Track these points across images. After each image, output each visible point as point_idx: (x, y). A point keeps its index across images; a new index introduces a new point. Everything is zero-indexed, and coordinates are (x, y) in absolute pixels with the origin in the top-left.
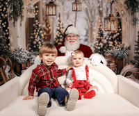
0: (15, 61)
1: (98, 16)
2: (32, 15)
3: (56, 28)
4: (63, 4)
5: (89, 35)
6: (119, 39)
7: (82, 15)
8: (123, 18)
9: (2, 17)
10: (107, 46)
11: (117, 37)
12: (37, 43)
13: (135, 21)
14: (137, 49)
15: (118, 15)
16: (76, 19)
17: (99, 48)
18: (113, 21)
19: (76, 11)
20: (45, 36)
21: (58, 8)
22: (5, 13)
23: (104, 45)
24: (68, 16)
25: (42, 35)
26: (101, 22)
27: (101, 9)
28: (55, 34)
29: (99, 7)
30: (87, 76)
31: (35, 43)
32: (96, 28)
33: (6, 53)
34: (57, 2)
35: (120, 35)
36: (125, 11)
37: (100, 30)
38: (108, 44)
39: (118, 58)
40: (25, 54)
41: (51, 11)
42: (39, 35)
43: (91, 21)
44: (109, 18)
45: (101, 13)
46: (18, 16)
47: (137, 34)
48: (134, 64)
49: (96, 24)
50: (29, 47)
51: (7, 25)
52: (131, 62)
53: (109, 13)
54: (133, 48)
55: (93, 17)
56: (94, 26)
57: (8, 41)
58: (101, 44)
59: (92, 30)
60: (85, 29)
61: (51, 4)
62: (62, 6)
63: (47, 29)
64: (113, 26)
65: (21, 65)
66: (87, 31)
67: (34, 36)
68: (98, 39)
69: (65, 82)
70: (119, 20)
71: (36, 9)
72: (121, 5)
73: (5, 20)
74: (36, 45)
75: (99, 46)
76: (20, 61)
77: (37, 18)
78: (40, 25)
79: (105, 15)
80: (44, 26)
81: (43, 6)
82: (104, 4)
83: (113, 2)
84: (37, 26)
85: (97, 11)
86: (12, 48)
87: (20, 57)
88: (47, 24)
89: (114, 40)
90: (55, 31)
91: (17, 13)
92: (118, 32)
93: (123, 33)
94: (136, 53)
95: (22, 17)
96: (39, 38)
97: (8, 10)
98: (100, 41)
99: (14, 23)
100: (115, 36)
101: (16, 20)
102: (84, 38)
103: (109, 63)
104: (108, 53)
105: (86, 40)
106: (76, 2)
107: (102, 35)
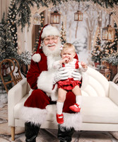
0: (22, 62)
1: (97, 26)
2: (39, 23)
4: (66, 14)
6: (115, 48)
7: (83, 24)
9: (11, 23)
10: (103, 54)
11: (113, 46)
15: (116, 26)
16: (77, 28)
17: (96, 55)
18: (111, 31)
19: (78, 20)
21: (62, 18)
22: (14, 19)
23: (101, 53)
24: (70, 24)
26: (100, 32)
27: (100, 20)
29: (99, 18)
32: (94, 37)
33: (14, 55)
34: (61, 12)
35: (116, 44)
37: (98, 39)
38: (104, 51)
39: (113, 65)
41: (55, 19)
43: (90, 31)
44: (106, 29)
45: (100, 23)
46: (25, 22)
49: (95, 33)
50: (35, 50)
51: (16, 30)
53: (107, 23)
55: (93, 27)
56: (93, 35)
57: (16, 45)
58: (98, 52)
59: (90, 38)
60: (85, 37)
61: (56, 13)
62: (65, 16)
64: (110, 35)
65: (27, 66)
68: (95, 47)
70: (116, 30)
71: (42, 17)
73: (14, 26)
75: (96, 53)
76: (26, 63)
77: (43, 25)
79: (103, 26)
81: (48, 15)
82: (104, 15)
83: (112, 13)
85: (96, 22)
86: (20, 51)
87: (27, 59)
89: (110, 48)
91: (24, 20)
92: (114, 41)
95: (29, 24)
97: (17, 17)
98: (97, 49)
99: (22, 29)
100: (111, 45)
101: (23, 26)
102: (83, 45)
103: (104, 68)
104: (104, 60)
105: (85, 47)
106: (78, 13)
107: (99, 43)
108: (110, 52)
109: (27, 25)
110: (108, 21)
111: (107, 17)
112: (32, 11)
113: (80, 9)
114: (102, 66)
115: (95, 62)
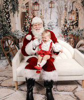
0: (15, 38)
1: (64, 11)
2: (25, 10)
4: (43, 3)
5: (59, 22)
6: (77, 25)
7: (55, 10)
8: (79, 12)
9: (5, 11)
10: (69, 29)
12: (28, 27)
15: (77, 10)
16: (51, 13)
17: (64, 30)
18: (74, 14)
19: (51, 7)
21: (40, 6)
22: (7, 9)
23: (68, 28)
24: (46, 11)
26: (66, 15)
27: (66, 7)
29: (65, 5)
31: (26, 27)
32: (63, 18)
33: (9, 33)
34: (39, 2)
35: (78, 22)
36: (81, 8)
37: (65, 20)
38: (70, 27)
39: (76, 36)
40: (21, 33)
41: (36, 7)
42: (29, 22)
43: (60, 14)
44: (71, 12)
45: (66, 9)
49: (63, 16)
50: (23, 29)
51: (9, 16)
53: (71, 9)
55: (61, 12)
57: (10, 26)
58: (66, 28)
59: (60, 19)
60: (56, 19)
61: (36, 3)
62: (42, 5)
64: (73, 17)
65: (18, 40)
67: (26, 23)
70: (77, 13)
71: (27, 7)
72: (79, 4)
73: (8, 13)
76: (18, 38)
77: (27, 12)
78: (29, 17)
79: (68, 10)
80: (32, 17)
81: (31, 5)
82: (68, 3)
83: (74, 2)
85: (64, 8)
86: (13, 30)
88: (33, 15)
89: (74, 25)
91: (15, 9)
92: (76, 21)
93: (79, 21)
95: (18, 11)
96: (29, 24)
97: (9, 7)
98: (65, 26)
99: (13, 15)
100: (74, 23)
101: (14, 13)
102: (55, 24)
103: (70, 38)
104: (70, 33)
105: (57, 25)
106: (51, 2)
107: (66, 22)
108: (73, 28)
109: (16, 12)
110: (71, 8)
111: (71, 5)
114: (68, 37)
115: (64, 35)
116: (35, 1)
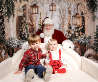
0: (9, 47)
1: (67, 15)
2: (21, 14)
3: (38, 23)
4: (43, 6)
5: (61, 28)
6: (83, 31)
7: (56, 13)
8: (85, 16)
10: (74, 36)
11: (81, 30)
12: (25, 34)
13: (94, 18)
14: (96, 38)
15: (82, 14)
16: (52, 17)
17: (69, 37)
18: (79, 18)
19: (52, 11)
20: (30, 29)
21: (39, 9)
22: (1, 12)
23: (72, 35)
24: (46, 14)
25: (28, 28)
26: (70, 19)
27: (70, 9)
28: (37, 27)
29: (69, 8)
30: (60, 57)
31: (23, 33)
32: (66, 23)
34: (38, 5)
35: (84, 28)
36: (87, 11)
37: (69, 24)
38: (75, 34)
39: (82, 44)
40: (16, 41)
41: (35, 11)
42: (25, 28)
43: (63, 18)
44: (75, 16)
45: (70, 12)
46: (11, 14)
47: (96, 28)
48: (93, 49)
49: (66, 20)
50: (19, 36)
51: (3, 21)
52: (92, 47)
54: (93, 37)
55: (64, 15)
56: (65, 21)
57: (4, 33)
58: (70, 35)
59: (63, 24)
60: (59, 23)
61: (35, 6)
62: (42, 7)
63: (32, 24)
64: (78, 21)
65: (13, 49)
66: (60, 25)
67: (22, 29)
68: (68, 31)
69: (44, 61)
70: (83, 17)
71: (24, 10)
72: (84, 7)
74: (23, 35)
75: (68, 36)
76: (12, 47)
77: (24, 16)
78: (26, 21)
79: (73, 14)
80: (29, 22)
81: (28, 8)
82: (72, 6)
83: (79, 4)
84: (25, 21)
85: (67, 11)
86: (7, 38)
87: (13, 43)
88: (31, 20)
89: (79, 31)
90: (37, 25)
91: (10, 13)
92: (82, 26)
93: (86, 27)
94: (95, 41)
95: (14, 15)
96: (26, 30)
97: (4, 10)
98: (69, 32)
99: (8, 19)
100: (80, 29)
101: (9, 17)
104: (75, 41)
106: (52, 5)
107: (70, 28)
108: (79, 35)
110: (76, 11)
111: (75, 7)
112: (16, 5)
113: (54, 2)
116: (34, 3)
